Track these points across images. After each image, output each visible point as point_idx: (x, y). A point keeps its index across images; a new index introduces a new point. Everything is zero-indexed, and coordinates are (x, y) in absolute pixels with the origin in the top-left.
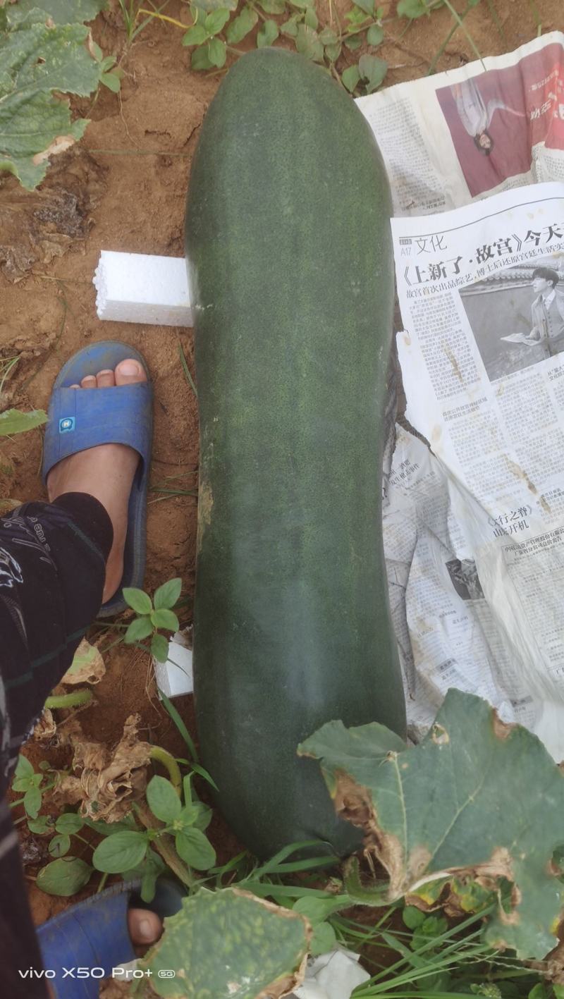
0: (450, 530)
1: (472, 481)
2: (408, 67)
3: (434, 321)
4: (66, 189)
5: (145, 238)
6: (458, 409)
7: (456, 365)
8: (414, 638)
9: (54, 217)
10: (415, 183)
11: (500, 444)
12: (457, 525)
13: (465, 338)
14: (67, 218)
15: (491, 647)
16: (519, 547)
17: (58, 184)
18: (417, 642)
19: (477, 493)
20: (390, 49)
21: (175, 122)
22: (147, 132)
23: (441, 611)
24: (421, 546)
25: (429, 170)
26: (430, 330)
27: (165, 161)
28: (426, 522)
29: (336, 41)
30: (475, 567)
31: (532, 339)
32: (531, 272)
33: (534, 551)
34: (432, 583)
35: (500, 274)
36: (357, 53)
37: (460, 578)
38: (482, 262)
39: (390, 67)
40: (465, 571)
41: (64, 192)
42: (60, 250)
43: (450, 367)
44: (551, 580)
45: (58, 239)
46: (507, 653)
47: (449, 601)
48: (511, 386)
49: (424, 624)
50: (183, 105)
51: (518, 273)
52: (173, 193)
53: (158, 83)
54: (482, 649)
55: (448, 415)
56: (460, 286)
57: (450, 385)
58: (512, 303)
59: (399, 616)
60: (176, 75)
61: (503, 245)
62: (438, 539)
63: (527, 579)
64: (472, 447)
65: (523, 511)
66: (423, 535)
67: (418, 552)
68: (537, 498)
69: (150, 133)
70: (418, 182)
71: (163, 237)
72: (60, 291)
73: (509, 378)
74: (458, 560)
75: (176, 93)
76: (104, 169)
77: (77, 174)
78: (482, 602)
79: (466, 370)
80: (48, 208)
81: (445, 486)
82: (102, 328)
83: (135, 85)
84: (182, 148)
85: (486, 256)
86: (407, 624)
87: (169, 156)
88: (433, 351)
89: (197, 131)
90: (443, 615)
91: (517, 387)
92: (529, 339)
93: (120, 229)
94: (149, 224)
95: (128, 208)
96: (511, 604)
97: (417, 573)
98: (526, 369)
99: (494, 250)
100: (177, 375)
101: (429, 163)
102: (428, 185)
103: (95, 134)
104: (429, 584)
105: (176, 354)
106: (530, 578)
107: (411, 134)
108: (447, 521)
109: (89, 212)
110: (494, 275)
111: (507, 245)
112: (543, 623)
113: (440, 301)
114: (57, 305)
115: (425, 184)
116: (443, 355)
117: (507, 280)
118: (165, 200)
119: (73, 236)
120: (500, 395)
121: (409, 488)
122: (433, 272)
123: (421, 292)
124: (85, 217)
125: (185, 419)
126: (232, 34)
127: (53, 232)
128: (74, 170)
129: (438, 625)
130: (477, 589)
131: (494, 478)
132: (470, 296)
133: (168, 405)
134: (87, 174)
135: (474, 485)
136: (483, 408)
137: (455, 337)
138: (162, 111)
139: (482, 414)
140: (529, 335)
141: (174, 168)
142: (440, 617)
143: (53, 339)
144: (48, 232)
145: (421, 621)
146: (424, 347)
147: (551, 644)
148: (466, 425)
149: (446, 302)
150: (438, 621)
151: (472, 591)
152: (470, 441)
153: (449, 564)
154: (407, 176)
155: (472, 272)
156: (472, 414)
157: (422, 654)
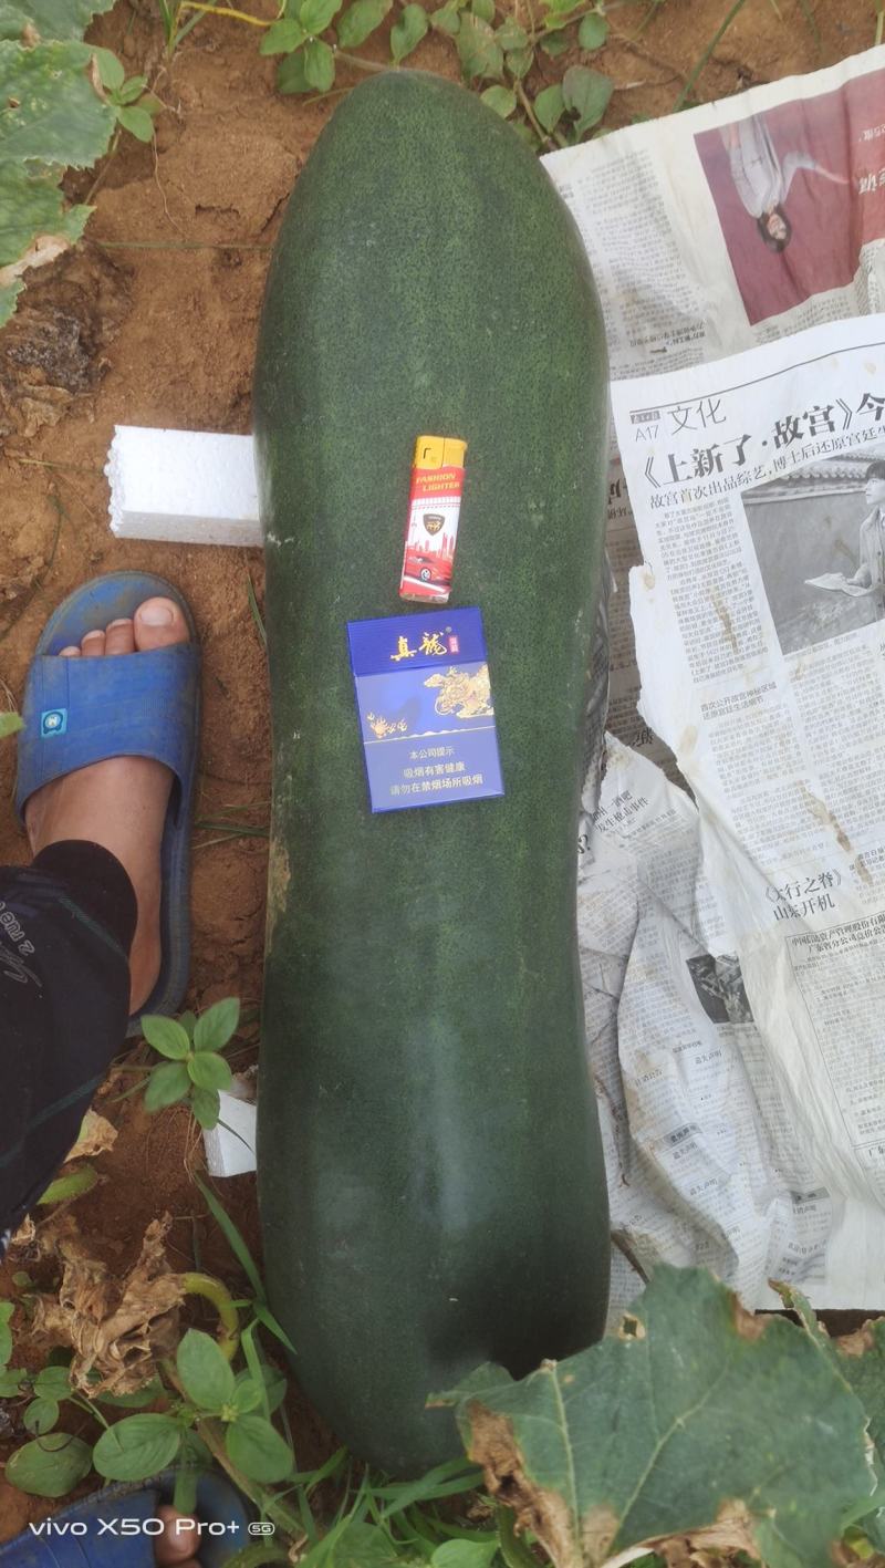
0: (700, 906)
1: (744, 823)
2: (648, 86)
3: (696, 548)
4: (61, 309)
5: (194, 393)
6: (727, 700)
7: (728, 624)
8: (630, 1085)
9: (42, 356)
10: (653, 300)
11: (795, 762)
12: (712, 898)
13: (746, 578)
14: (65, 359)
15: (762, 1103)
16: (816, 939)
17: (48, 302)
18: (635, 1094)
19: (751, 845)
20: (617, 55)
21: (245, 190)
22: (199, 208)
23: (676, 1042)
24: (645, 931)
25: (678, 277)
26: (689, 562)
27: (229, 259)
28: (655, 891)
29: (525, 44)
30: (738, 970)
31: (856, 585)
32: (865, 467)
33: (842, 947)
34: (664, 993)
35: (811, 469)
36: (561, 63)
37: (710, 986)
38: (783, 446)
39: (617, 87)
40: (721, 975)
41: (58, 315)
42: (52, 414)
43: (718, 627)
44: (868, 997)
45: (48, 395)
46: (787, 1116)
47: (691, 1024)
48: (817, 664)
49: (647, 1063)
50: (260, 160)
51: (842, 468)
52: (242, 314)
53: (219, 119)
54: (745, 1106)
55: (710, 710)
56: (744, 487)
57: (717, 658)
58: (828, 520)
59: (607, 1046)
60: (250, 102)
61: (819, 418)
62: (676, 920)
63: (828, 994)
64: (747, 765)
65: (826, 879)
66: (649, 912)
67: (641, 939)
68: (851, 859)
69: (204, 209)
70: (659, 298)
71: (224, 393)
72: (52, 485)
73: (815, 650)
74: (710, 956)
75: (250, 139)
76: (127, 273)
77: (82, 281)
78: (750, 1029)
79: (745, 633)
80: (31, 343)
81: (695, 832)
82: (120, 549)
83: (181, 125)
84: (259, 235)
85: (789, 435)
86: (618, 1059)
87: (236, 250)
88: (692, 599)
89: (283, 206)
90: (680, 1049)
91: (828, 667)
92: (852, 584)
93: (153, 377)
94: (201, 369)
95: (167, 339)
96: (798, 1035)
97: (638, 974)
98: (843, 636)
99: (804, 426)
100: (245, 631)
101: (679, 263)
102: (675, 304)
103: (112, 212)
104: (659, 995)
105: (242, 597)
106: (831, 993)
107: (649, 213)
108: (693, 890)
109: (100, 347)
110: (801, 469)
111: (826, 417)
112: (850, 1069)
113: (708, 514)
114: (47, 508)
115: (671, 303)
116: (708, 606)
117: (822, 480)
118: (227, 327)
119: (72, 390)
120: (798, 678)
121: (629, 837)
122: (700, 463)
123: (678, 497)
124: (94, 357)
125: (256, 707)
126: (347, 31)
127: (39, 383)
128: (76, 276)
129: (670, 1065)
130: (742, 1007)
131: (781, 820)
132: (760, 504)
133: (229, 682)
134: (98, 282)
135: (746, 830)
136: (769, 700)
137: (729, 576)
138: (225, 171)
139: (765, 711)
140: (852, 577)
141: (244, 270)
142: (675, 1051)
143: (39, 569)
144: (31, 384)
145: (643, 1056)
146: (676, 591)
147: (863, 1106)
148: (739, 727)
149: (719, 514)
150: (671, 1059)
151: (732, 1009)
152: (744, 756)
153: (693, 963)
154: (640, 289)
155: (766, 462)
156: (751, 710)
157: (643, 1114)
